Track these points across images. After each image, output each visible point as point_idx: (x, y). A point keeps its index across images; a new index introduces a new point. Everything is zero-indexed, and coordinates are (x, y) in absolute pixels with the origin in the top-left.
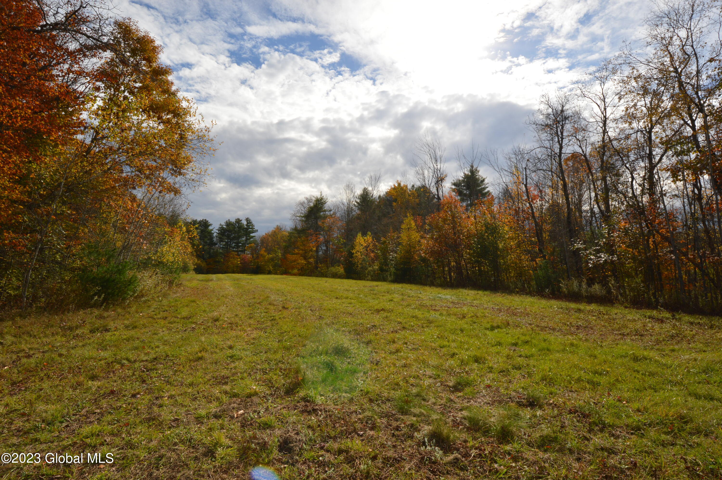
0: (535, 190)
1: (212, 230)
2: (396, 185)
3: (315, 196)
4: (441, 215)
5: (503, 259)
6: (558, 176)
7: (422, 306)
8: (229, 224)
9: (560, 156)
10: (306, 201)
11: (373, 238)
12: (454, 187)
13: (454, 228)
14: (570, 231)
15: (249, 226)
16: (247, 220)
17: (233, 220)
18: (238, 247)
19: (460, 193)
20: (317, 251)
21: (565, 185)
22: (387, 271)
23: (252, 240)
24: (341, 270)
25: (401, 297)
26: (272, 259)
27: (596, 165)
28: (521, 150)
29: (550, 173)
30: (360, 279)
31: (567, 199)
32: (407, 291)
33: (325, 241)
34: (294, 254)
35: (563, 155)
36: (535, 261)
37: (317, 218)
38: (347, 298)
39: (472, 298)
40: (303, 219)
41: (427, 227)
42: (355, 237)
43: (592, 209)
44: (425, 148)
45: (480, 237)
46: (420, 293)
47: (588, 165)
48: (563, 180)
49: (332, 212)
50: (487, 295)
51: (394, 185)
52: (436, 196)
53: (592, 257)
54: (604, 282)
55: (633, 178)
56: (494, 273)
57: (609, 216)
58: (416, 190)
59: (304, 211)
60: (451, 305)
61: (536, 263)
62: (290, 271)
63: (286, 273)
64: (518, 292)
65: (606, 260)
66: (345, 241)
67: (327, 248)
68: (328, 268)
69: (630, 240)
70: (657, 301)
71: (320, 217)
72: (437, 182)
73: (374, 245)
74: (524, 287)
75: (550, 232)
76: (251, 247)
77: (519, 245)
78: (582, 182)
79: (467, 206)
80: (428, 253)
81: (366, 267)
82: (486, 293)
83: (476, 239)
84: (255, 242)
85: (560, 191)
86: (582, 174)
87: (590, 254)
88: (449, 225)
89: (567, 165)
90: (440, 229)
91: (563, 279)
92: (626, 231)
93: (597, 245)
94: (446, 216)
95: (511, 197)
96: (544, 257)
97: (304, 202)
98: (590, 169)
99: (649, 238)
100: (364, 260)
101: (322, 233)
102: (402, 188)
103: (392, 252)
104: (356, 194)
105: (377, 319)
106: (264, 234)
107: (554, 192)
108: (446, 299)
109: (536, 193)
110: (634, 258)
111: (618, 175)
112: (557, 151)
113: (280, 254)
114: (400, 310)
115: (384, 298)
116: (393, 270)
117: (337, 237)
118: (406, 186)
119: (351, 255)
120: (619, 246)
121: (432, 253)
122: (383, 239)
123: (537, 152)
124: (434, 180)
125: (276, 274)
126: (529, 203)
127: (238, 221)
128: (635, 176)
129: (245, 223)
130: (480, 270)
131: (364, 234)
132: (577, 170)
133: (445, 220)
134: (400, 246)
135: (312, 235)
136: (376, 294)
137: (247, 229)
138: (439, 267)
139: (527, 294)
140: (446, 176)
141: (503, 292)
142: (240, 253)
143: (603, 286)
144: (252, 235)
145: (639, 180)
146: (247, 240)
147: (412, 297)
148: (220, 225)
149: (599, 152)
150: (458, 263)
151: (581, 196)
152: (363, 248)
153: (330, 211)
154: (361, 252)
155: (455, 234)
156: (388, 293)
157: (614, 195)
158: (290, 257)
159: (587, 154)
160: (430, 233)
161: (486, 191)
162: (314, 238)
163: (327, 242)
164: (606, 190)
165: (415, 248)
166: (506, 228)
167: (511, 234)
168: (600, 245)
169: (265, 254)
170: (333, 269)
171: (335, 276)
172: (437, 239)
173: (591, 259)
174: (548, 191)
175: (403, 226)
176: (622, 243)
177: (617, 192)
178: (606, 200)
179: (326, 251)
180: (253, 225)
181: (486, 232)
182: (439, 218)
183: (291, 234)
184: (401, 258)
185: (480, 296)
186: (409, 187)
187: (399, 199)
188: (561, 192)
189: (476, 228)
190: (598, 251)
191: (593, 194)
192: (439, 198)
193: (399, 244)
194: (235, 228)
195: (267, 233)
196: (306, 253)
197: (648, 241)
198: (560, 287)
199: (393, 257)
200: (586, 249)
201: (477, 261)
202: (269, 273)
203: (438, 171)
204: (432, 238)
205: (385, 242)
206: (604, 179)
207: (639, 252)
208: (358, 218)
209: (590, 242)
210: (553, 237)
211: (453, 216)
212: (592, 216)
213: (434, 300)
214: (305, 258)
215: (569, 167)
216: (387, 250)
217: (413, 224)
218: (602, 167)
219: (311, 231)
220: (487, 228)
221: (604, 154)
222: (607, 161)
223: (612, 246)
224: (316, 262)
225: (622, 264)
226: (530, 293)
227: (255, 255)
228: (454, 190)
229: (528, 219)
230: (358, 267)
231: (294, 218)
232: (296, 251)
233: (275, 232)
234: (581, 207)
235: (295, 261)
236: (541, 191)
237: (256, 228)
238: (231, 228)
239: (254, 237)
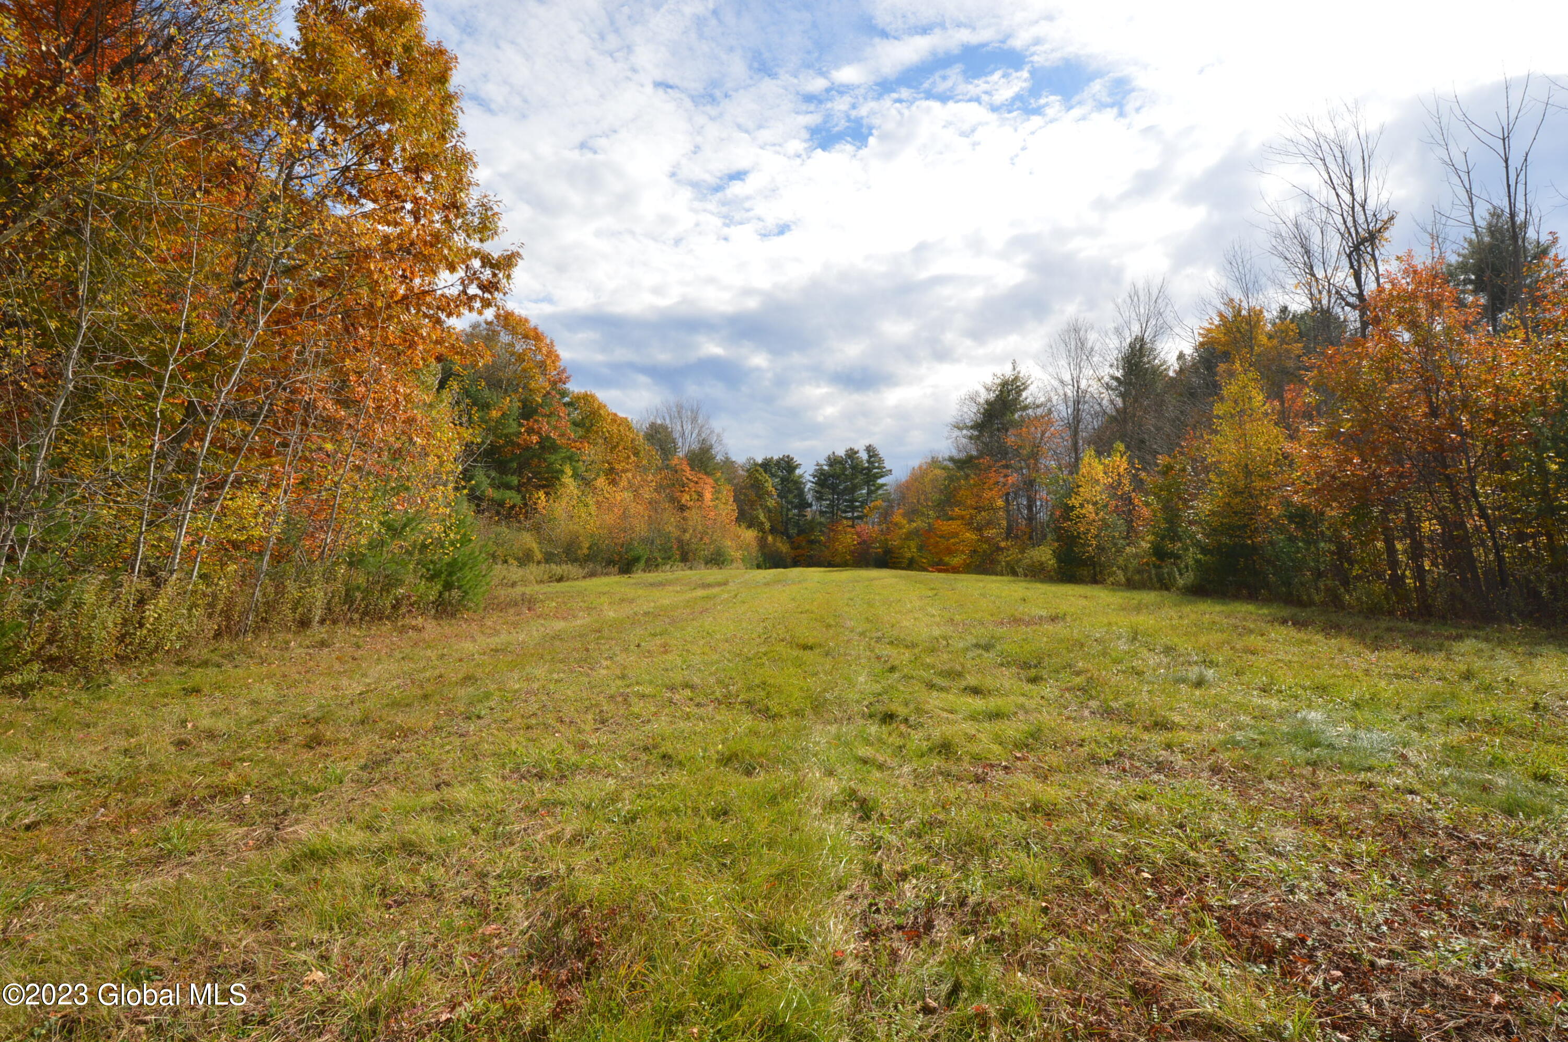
1: (801, 476)
3: (1001, 374)
8: (833, 461)
10: (982, 391)
11: (1130, 458)
15: (873, 463)
16: (869, 449)
17: (841, 452)
18: (853, 509)
20: (1007, 509)
22: (1176, 558)
23: (880, 492)
24: (1047, 556)
26: (915, 533)
33: (1024, 483)
34: (951, 519)
37: (1005, 428)
40: (974, 432)
49: (1042, 410)
59: (976, 413)
62: (945, 559)
67: (1031, 500)
68: (1023, 550)
71: (1013, 424)
72: (1355, 250)
73: (1136, 480)
76: (877, 508)
80: (1315, 492)
81: (1113, 545)
84: (884, 496)
90: (1363, 398)
100: (1105, 525)
101: (1016, 462)
106: (904, 478)
116: (1194, 552)
117: (1051, 468)
119: (1069, 513)
122: (1162, 459)
127: (852, 453)
129: (864, 456)
131: (1106, 450)
134: (1212, 476)
135: (988, 470)
137: (869, 470)
142: (855, 522)
144: (880, 481)
146: (870, 493)
148: (818, 465)
152: (1104, 492)
153: (1037, 406)
154: (1095, 504)
158: (944, 526)
162: (994, 477)
165: (1267, 477)
169: (904, 521)
170: (1035, 554)
171: (1038, 570)
175: (1222, 407)
180: (881, 461)
184: (1216, 515)
194: (845, 469)
196: (980, 514)
202: (911, 565)
205: (1170, 468)
214: (979, 529)
216: (1179, 494)
219: (987, 460)
227: (884, 526)
230: (1086, 545)
232: (957, 511)
235: (953, 535)
237: (888, 465)
238: (838, 470)
239: (883, 485)
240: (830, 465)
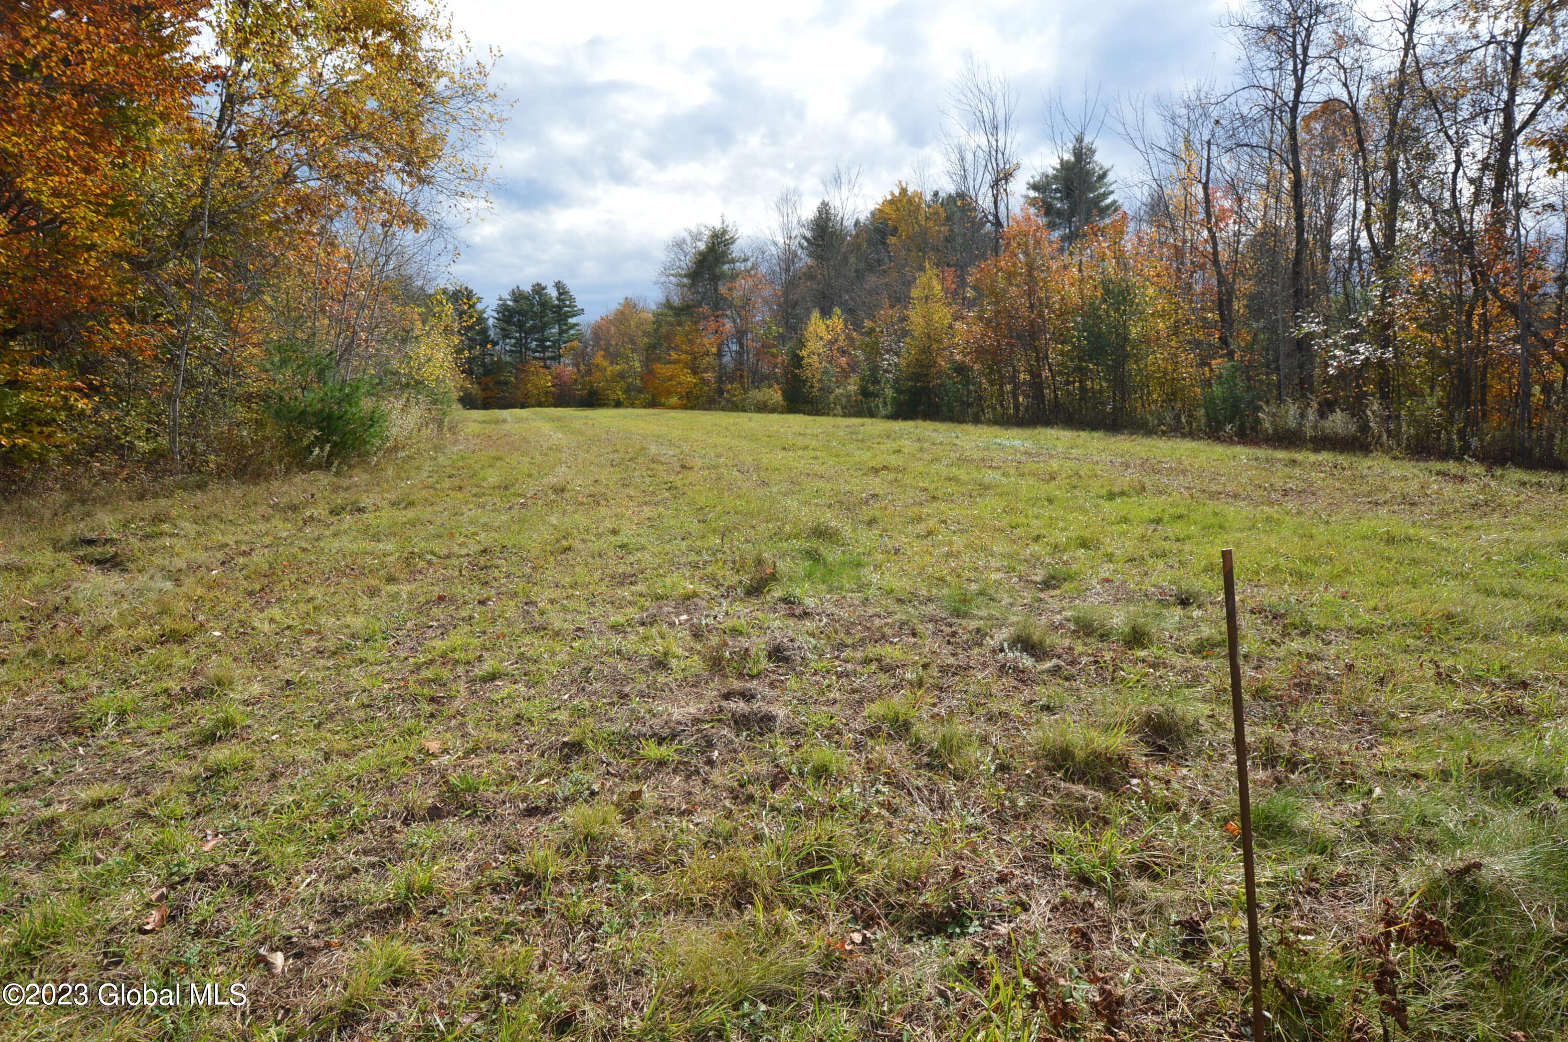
0: (1225, 197)
1: (484, 312)
2: (897, 193)
3: (710, 226)
4: (1003, 263)
5: (1136, 362)
6: (1284, 161)
7: (963, 461)
8: (518, 296)
9: (1294, 110)
10: (688, 239)
11: (846, 321)
12: (1032, 194)
13: (1030, 293)
14: (1297, 293)
15: (563, 300)
16: (558, 286)
17: (527, 288)
18: (544, 349)
19: (1048, 209)
20: (720, 354)
21: (1297, 184)
22: (877, 396)
23: (572, 332)
24: (775, 395)
25: (917, 445)
26: (622, 376)
27: (1377, 132)
28: (1202, 95)
29: (1266, 154)
30: (818, 413)
31: (1299, 217)
32: (927, 433)
33: (737, 332)
34: (670, 363)
35: (1301, 106)
36: (1209, 365)
37: (715, 278)
38: (806, 448)
39: (1067, 444)
40: (685, 280)
41: (970, 293)
42: (804, 320)
43: (1353, 241)
44: (970, 95)
45: (1090, 312)
46: (957, 437)
47: (1358, 131)
48: (1296, 170)
49: (749, 264)
50: (1099, 439)
51: (892, 194)
52: (991, 218)
53: (1338, 353)
54: (1356, 408)
55: (1458, 163)
56: (1115, 394)
57: (1391, 257)
58: (942, 204)
59: (686, 262)
60: (1023, 458)
61: (1211, 370)
62: (663, 400)
63: (653, 404)
64: (1164, 433)
65: (1367, 359)
66: (781, 330)
67: (741, 346)
68: (746, 391)
69: (1429, 311)
70: (1465, 448)
71: (722, 276)
72: (995, 184)
73: (849, 337)
74: (1180, 421)
75: (1251, 298)
76: (573, 348)
77: (1176, 330)
78: (1339, 175)
79: (1063, 239)
80: (969, 354)
81: (829, 387)
82: (1096, 434)
83: (1079, 319)
84: (579, 337)
85: (1284, 196)
86: (1344, 154)
87: (1335, 345)
88: (1018, 286)
89: (1309, 131)
90: (997, 296)
91: (1267, 403)
92: (1422, 294)
93: (1354, 324)
94: (1014, 265)
95: (1168, 215)
96: (1231, 355)
97: (684, 241)
98: (1361, 142)
99: (1472, 308)
100: (825, 372)
101: (729, 313)
102: (910, 201)
103: (888, 352)
104: (803, 219)
105: (876, 484)
106: (599, 319)
107: (1272, 201)
108: (1012, 447)
109: (1227, 204)
110: (1431, 355)
111: (1428, 156)
112: (1289, 96)
113: (637, 364)
114: (921, 469)
115: (882, 447)
116: (889, 392)
117: (764, 321)
118: (920, 196)
119: (797, 361)
120: (1403, 328)
121: (980, 352)
122: (867, 323)
123: (1241, 101)
124: (989, 178)
125: (633, 406)
126: (1210, 230)
127: (539, 289)
128: (1464, 159)
129: (553, 293)
130: (1083, 389)
131: (826, 313)
132: (1330, 145)
133: (1010, 276)
134: (908, 340)
135: (706, 318)
136: (863, 441)
137: (559, 308)
138: (992, 383)
139: (1184, 436)
140: (1018, 166)
141: (1132, 434)
142: (548, 362)
143: (1353, 415)
144: (571, 321)
145: (1472, 170)
146: (561, 332)
147: (941, 443)
148: (500, 299)
149: (1387, 99)
150: (1035, 374)
151: (1332, 208)
152: (824, 346)
153: (746, 260)
154: (819, 355)
155: (1032, 306)
156: (888, 437)
157: (1410, 208)
158: (663, 370)
159: (1360, 104)
160: (974, 306)
161: (1108, 201)
162: (712, 325)
163: (740, 335)
164: (1394, 195)
165: (939, 342)
166: (1151, 291)
167: (1161, 304)
168: (1359, 325)
169: (605, 363)
170: (758, 395)
171: (763, 408)
172: (989, 321)
173: (1334, 357)
174: (1255, 197)
175: (915, 293)
176: (1410, 320)
177: (1418, 199)
178: (1390, 217)
179: (740, 353)
180: (572, 299)
181: (1105, 301)
182: (998, 270)
183: (659, 319)
184: (908, 366)
185: (1084, 440)
186: (928, 197)
187: (902, 228)
188: (1286, 200)
189: (1081, 291)
190: (1354, 339)
191: (1361, 205)
192: (998, 223)
193: (905, 333)
194: (533, 305)
195: (604, 315)
196: (695, 358)
197: (1470, 316)
198: (1258, 421)
199: (890, 365)
200: (1326, 335)
201: (1079, 369)
202: (618, 404)
203: (1000, 156)
204: (981, 318)
205: (872, 330)
206: (1392, 166)
207: (1445, 340)
208: (809, 275)
209: (1341, 319)
210: (1257, 307)
211: (1030, 267)
212: (1351, 259)
213: (987, 449)
214: (695, 372)
215: (1313, 137)
216: (878, 349)
217: (937, 287)
218: (1390, 137)
219: (705, 309)
220: (1107, 291)
221: (1398, 105)
222: (1405, 121)
223: (1389, 325)
224: (720, 380)
225: (1402, 368)
226: (1192, 435)
227: (582, 367)
228: (1033, 202)
229: (1202, 267)
230: (812, 387)
231: (663, 279)
232: (674, 355)
233: (622, 313)
234: (1330, 236)
235: (671, 378)
236: (1240, 200)
237: (579, 304)
238: (525, 307)
239: (577, 325)
240: (515, 300)
